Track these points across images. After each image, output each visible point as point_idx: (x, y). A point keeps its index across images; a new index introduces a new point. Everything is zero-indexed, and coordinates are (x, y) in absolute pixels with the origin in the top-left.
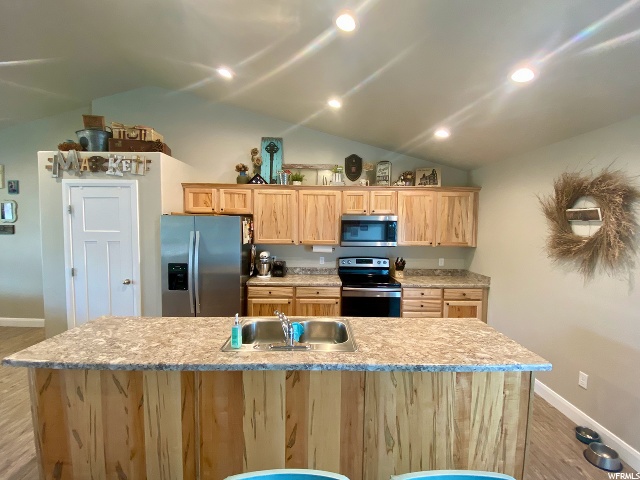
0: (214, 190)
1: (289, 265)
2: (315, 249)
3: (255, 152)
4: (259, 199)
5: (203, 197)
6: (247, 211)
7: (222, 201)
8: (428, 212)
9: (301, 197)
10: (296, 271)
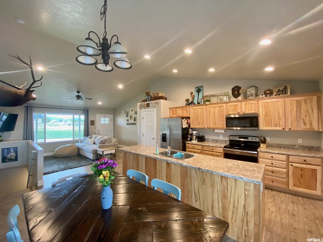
0: (178, 109)
1: (206, 137)
2: (216, 131)
3: (192, 93)
4: (192, 111)
5: (174, 112)
6: (188, 116)
7: (180, 113)
8: (280, 110)
9: (208, 108)
10: (209, 140)
